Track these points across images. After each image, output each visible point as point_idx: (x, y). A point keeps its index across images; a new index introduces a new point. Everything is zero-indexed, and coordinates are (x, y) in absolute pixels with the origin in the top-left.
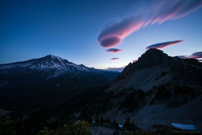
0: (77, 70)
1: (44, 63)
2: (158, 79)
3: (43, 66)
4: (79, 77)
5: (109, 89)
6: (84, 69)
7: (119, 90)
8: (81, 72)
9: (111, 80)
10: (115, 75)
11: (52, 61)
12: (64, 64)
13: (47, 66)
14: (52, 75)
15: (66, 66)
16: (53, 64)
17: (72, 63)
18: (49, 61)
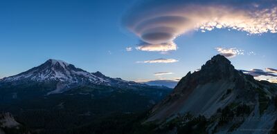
0: (90, 83)
1: (44, 72)
2: (223, 99)
3: (43, 77)
4: (92, 95)
5: (149, 120)
6: (102, 80)
7: (168, 121)
8: (96, 85)
9: (154, 103)
10: (161, 94)
11: (53, 69)
12: (68, 73)
13: (47, 76)
14: (54, 90)
15: (71, 75)
16: (54, 72)
17: (81, 70)
18: (50, 69)
